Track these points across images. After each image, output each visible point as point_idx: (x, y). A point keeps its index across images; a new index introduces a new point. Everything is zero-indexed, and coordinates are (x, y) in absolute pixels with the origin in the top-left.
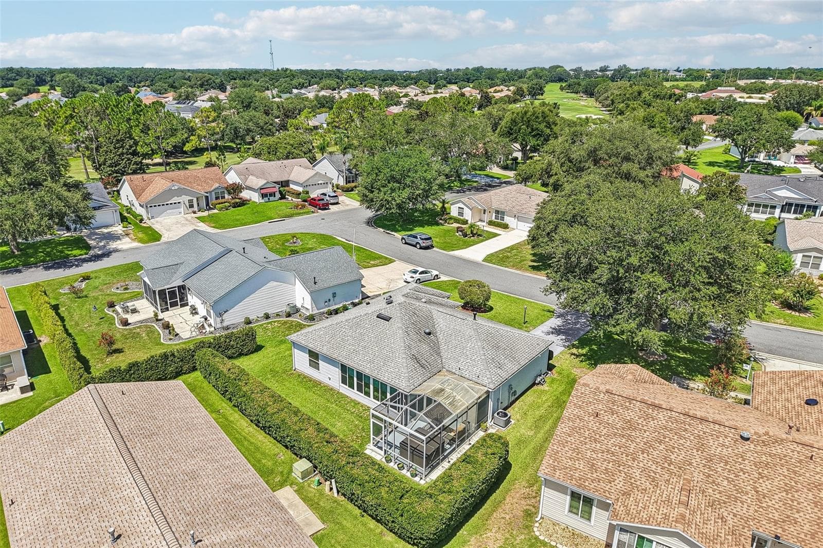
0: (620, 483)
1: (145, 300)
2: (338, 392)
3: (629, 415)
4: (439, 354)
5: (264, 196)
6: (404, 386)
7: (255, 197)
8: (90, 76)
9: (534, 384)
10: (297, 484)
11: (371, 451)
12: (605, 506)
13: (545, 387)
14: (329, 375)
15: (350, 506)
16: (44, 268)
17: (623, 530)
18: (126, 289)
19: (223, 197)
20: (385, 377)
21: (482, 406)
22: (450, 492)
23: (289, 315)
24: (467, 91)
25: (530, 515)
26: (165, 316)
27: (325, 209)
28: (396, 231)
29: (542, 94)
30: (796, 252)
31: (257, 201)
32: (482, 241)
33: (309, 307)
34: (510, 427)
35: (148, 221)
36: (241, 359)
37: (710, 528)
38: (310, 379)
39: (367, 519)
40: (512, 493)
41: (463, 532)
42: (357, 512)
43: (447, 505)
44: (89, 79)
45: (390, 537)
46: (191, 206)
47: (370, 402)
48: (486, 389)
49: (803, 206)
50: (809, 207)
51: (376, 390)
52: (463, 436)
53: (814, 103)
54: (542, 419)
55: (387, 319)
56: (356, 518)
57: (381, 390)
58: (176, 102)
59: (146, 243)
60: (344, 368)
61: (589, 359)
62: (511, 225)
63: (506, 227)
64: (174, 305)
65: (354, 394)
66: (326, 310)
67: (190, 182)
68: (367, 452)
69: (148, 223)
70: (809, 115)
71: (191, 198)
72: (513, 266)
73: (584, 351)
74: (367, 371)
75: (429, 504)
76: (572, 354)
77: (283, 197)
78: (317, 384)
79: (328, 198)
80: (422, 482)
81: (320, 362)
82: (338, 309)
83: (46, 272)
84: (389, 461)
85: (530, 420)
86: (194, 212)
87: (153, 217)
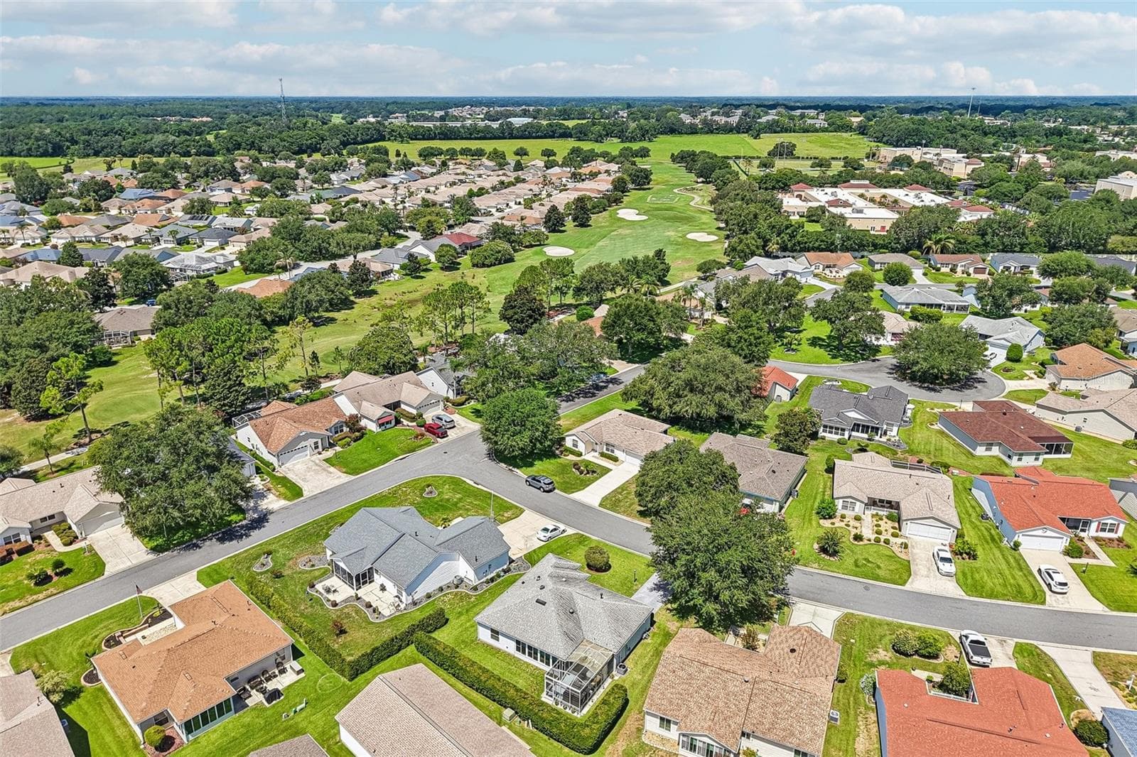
0: (684, 711)
1: (335, 577)
2: (514, 657)
3: (691, 670)
4: (580, 628)
5: (381, 425)
6: (562, 655)
7: (372, 427)
8: (27, 141)
9: (641, 639)
10: (507, 724)
11: (545, 698)
12: (676, 723)
13: (649, 641)
14: (507, 646)
15: (541, 734)
16: (218, 539)
17: (684, 735)
18: (313, 566)
19: (342, 431)
20: (548, 650)
21: (610, 664)
22: (597, 723)
23: (457, 587)
24: (555, 175)
25: (639, 730)
26: (361, 593)
27: (444, 437)
28: (518, 467)
29: (648, 183)
30: (838, 498)
31: (375, 430)
32: (597, 479)
33: (473, 579)
34: (627, 673)
35: (279, 469)
36: (436, 632)
37: (722, 732)
38: (492, 648)
39: (552, 740)
40: (630, 718)
41: (604, 743)
42: (546, 737)
43: (597, 729)
44: (27, 144)
45: (567, 750)
46: (317, 447)
47: (538, 664)
48: (612, 653)
49: (868, 427)
50: (873, 428)
51: (542, 656)
52: (599, 684)
53: (934, 236)
54: (647, 666)
55: (544, 604)
56: (546, 741)
57: (546, 658)
58: (189, 216)
59: (293, 499)
60: (518, 642)
61: (678, 613)
62: (620, 458)
63: (615, 459)
64: (365, 583)
65: (526, 658)
66: (484, 579)
67: (310, 420)
68: (543, 699)
69: (281, 472)
70: (929, 248)
71: (316, 440)
72: (624, 512)
73: (675, 606)
74: (536, 646)
75: (587, 730)
76: (668, 609)
77: (398, 422)
78: (498, 650)
79: (445, 423)
80: (579, 716)
81: (500, 636)
82: (493, 577)
83: (221, 545)
84: (557, 704)
85: (640, 667)
86: (320, 453)
87: (283, 464)
